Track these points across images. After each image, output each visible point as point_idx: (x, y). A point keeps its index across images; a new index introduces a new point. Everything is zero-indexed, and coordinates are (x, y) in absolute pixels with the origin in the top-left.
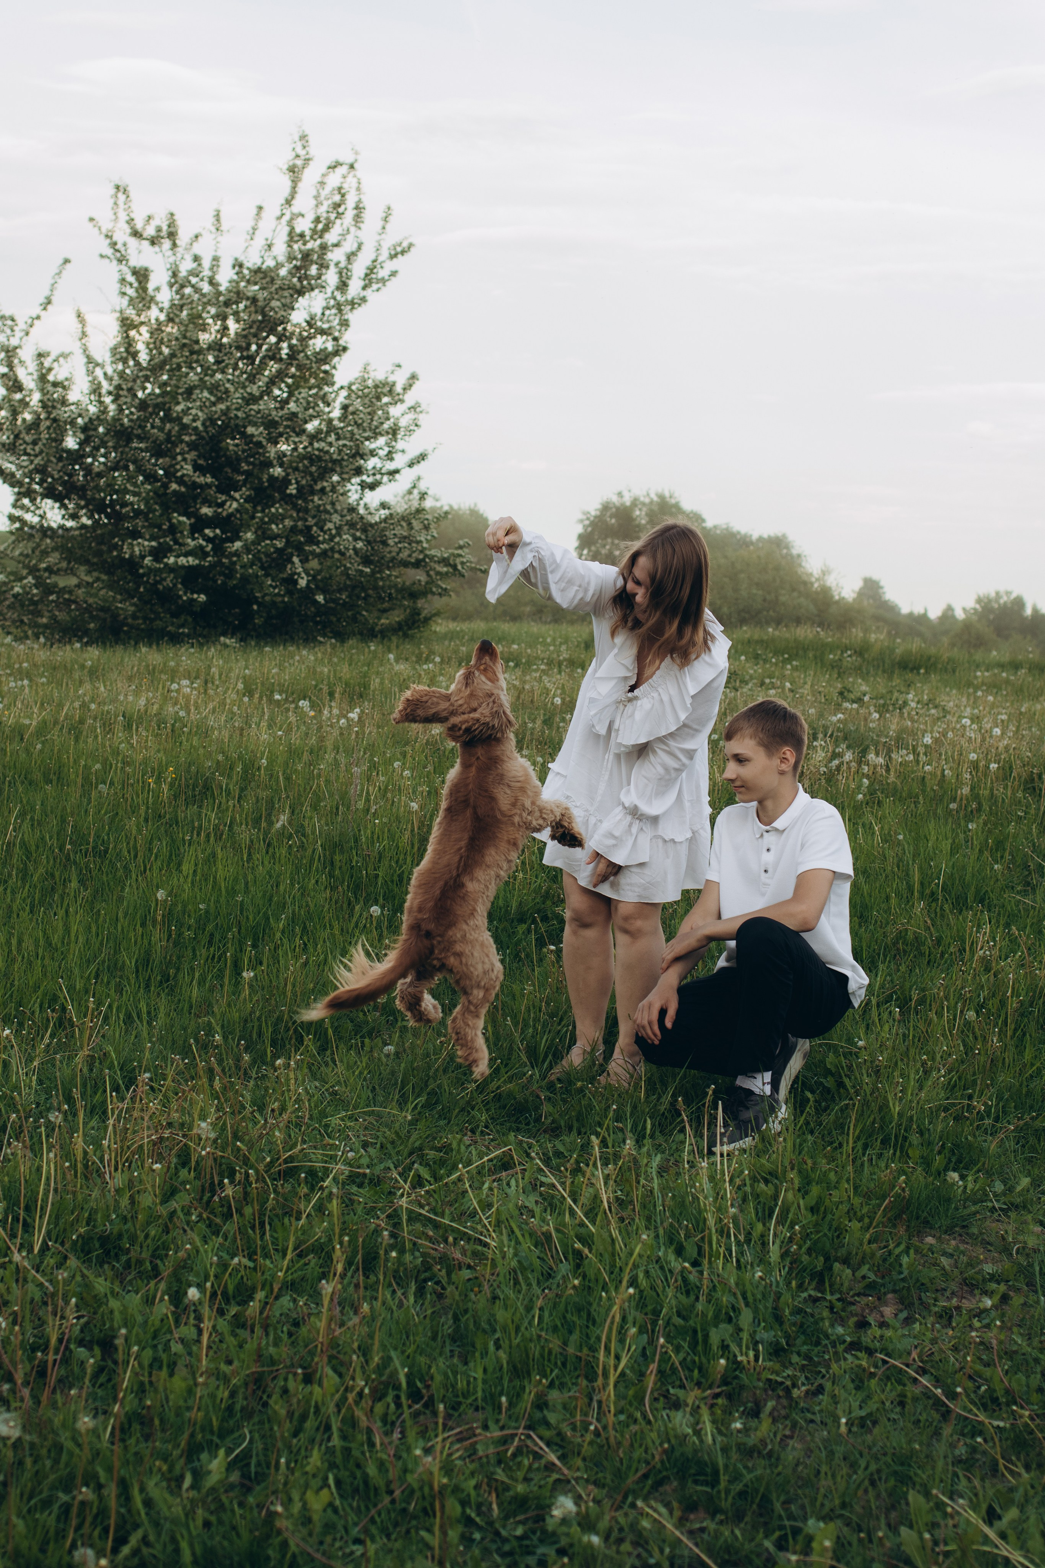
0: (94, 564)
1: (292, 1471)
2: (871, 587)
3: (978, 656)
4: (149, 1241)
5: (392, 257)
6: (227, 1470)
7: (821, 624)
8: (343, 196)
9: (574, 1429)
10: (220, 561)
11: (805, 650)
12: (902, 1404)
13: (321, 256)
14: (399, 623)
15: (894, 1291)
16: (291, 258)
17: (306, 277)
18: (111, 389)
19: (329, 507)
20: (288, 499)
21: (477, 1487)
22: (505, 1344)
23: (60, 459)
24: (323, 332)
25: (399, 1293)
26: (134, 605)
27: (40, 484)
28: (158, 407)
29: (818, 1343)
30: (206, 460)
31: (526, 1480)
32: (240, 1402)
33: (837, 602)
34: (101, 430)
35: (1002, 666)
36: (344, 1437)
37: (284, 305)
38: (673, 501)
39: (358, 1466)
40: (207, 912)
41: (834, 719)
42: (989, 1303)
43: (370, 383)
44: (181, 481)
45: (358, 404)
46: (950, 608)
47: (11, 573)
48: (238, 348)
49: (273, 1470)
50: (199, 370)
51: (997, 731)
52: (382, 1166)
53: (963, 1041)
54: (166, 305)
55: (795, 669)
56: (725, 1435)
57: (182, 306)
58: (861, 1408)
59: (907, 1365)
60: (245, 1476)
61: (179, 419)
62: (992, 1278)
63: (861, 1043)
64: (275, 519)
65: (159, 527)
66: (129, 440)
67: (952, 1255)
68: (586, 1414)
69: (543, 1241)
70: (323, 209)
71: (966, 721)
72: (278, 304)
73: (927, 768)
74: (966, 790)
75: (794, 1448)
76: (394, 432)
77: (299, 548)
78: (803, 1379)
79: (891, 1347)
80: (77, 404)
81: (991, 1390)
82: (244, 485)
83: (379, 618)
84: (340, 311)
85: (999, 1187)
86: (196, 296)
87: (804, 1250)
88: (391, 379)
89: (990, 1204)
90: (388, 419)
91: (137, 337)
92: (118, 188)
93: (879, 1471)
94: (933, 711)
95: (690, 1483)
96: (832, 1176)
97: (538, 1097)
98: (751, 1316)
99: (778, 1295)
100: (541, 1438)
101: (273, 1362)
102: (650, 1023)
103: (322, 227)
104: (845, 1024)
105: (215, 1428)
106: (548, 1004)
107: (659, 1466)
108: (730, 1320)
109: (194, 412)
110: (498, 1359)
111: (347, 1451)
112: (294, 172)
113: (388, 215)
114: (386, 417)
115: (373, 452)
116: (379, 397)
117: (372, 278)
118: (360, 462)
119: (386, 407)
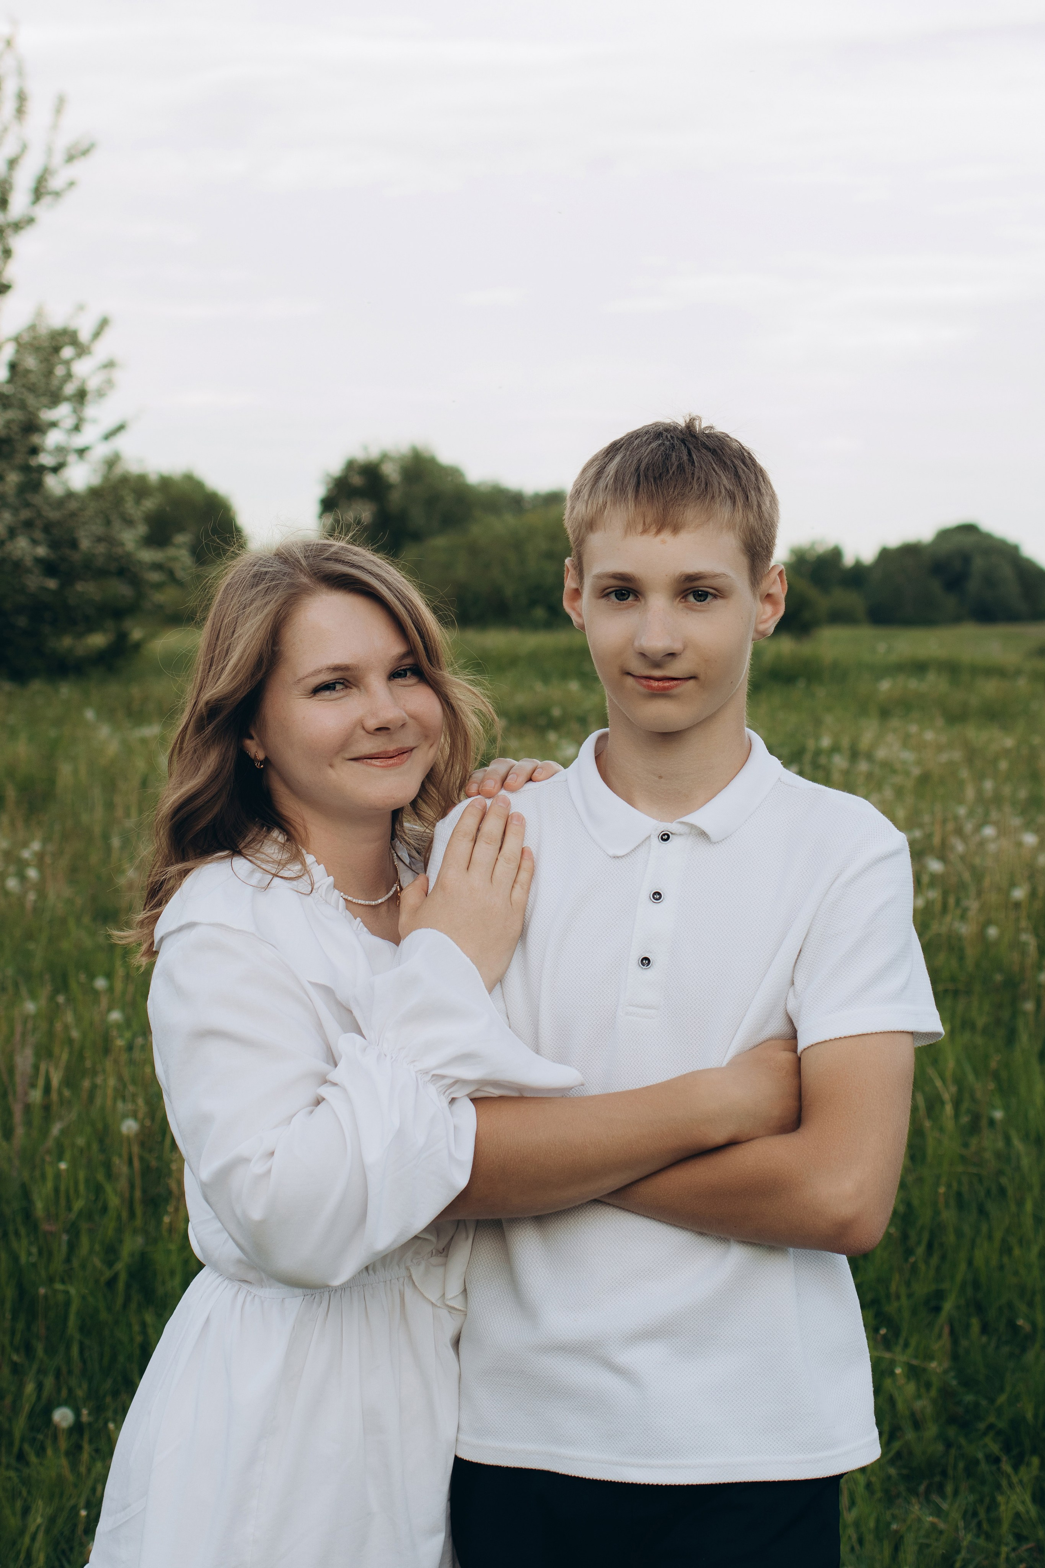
5: (70, 158)
43: (45, 332)
45: (30, 362)
76: (81, 396)
88: (73, 325)
90: (71, 378)
113: (60, 105)
114: (69, 376)
115: (54, 424)
116: (57, 350)
117: (43, 190)
118: (36, 439)
119: (67, 363)
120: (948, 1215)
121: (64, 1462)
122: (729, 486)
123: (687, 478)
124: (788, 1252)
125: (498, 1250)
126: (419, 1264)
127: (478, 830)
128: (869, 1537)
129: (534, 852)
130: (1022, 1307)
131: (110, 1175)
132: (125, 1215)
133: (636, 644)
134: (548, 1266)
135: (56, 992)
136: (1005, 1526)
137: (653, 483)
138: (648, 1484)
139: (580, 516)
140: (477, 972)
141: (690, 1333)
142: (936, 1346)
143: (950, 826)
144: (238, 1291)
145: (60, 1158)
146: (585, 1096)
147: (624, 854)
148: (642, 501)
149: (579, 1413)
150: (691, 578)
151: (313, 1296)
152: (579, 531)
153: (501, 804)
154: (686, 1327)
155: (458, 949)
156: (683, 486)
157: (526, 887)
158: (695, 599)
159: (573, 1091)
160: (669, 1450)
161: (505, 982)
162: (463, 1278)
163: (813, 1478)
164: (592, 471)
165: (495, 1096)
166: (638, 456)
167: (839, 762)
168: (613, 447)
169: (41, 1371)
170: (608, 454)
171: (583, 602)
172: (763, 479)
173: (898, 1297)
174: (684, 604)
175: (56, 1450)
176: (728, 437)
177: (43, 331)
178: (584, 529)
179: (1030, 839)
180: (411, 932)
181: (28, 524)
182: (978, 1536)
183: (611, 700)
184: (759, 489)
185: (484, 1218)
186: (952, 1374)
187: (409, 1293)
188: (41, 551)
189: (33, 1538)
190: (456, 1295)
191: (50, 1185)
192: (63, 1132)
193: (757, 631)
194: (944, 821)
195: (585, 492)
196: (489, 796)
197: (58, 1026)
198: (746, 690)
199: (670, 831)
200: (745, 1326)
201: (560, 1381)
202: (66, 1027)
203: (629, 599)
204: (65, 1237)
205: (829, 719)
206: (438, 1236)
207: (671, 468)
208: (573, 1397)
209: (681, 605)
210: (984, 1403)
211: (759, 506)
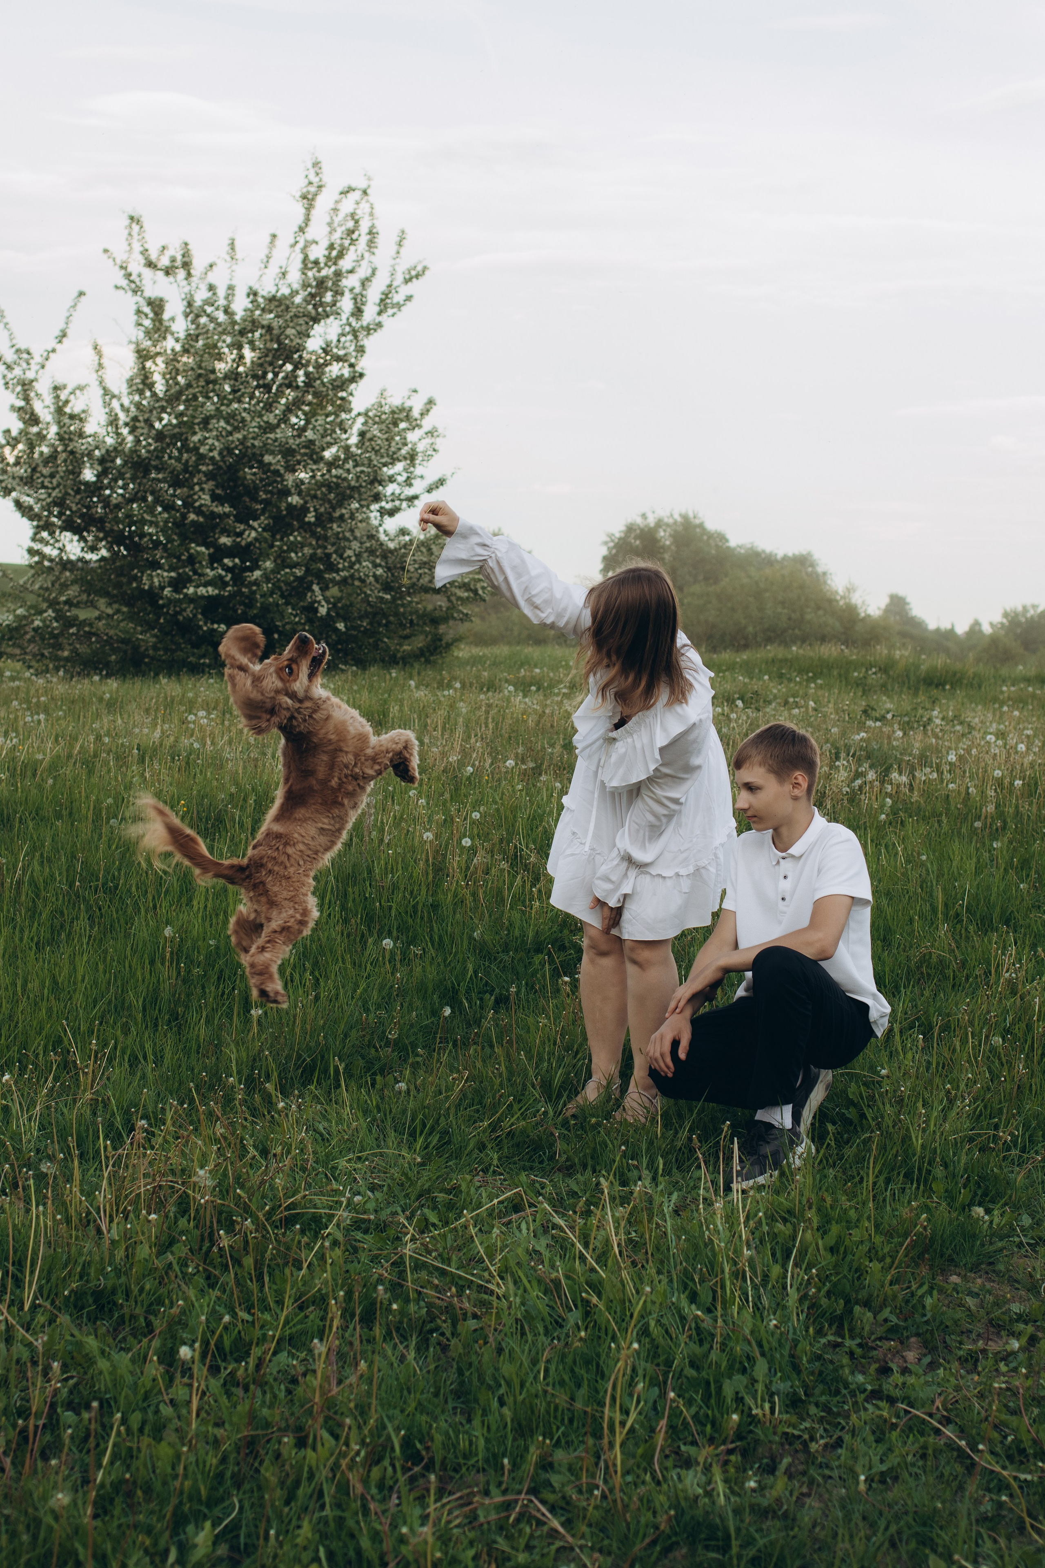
0: (114, 596)
1: (281, 1545)
2: (897, 604)
3: (1004, 671)
4: (144, 1295)
5: (407, 281)
6: (214, 1543)
7: (846, 643)
8: (357, 222)
9: (580, 1492)
10: (240, 590)
11: (830, 668)
12: (924, 1456)
13: (336, 283)
14: (421, 649)
15: (918, 1335)
16: (305, 285)
17: (322, 304)
18: (128, 420)
19: (348, 534)
20: (307, 527)
21: (475, 1558)
22: (510, 1400)
23: (78, 492)
24: (339, 359)
25: (401, 1347)
26: (155, 636)
27: (59, 516)
28: (175, 437)
29: (837, 1392)
30: (224, 488)
31: (529, 1548)
32: (231, 1468)
33: (863, 620)
34: (119, 461)
35: (1028, 680)
36: (338, 1506)
37: (299, 333)
38: (697, 522)
39: (352, 1536)
40: (217, 947)
41: (857, 737)
42: (1015, 1345)
43: (386, 409)
44: (199, 511)
45: (375, 431)
46: (977, 623)
47: (31, 607)
48: (255, 377)
49: (261, 1541)
50: (216, 399)
51: (1022, 747)
52: (388, 1211)
53: (989, 1068)
54: (182, 335)
55: (821, 687)
56: (739, 1495)
57: (197, 336)
58: (882, 1461)
59: (931, 1415)
60: (234, 1548)
61: (196, 449)
62: (1020, 1318)
63: (884, 1072)
64: (293, 547)
65: (178, 558)
66: (147, 472)
67: (978, 1295)
68: (593, 1476)
69: (552, 1288)
70: (337, 236)
71: (991, 738)
72: (293, 331)
73: (951, 786)
74: (991, 808)
75: (811, 1508)
76: (412, 457)
77: (319, 576)
78: (821, 1431)
79: (913, 1395)
80: (94, 435)
81: (1018, 1441)
82: (263, 513)
83: (401, 645)
84: (356, 337)
85: (1027, 1221)
86: (212, 326)
87: (823, 1293)
88: (408, 404)
89: (1017, 1239)
90: (405, 444)
91: (153, 368)
92: (132, 218)
93: (899, 1533)
94: (958, 728)
95: (700, 1550)
96: (852, 1213)
97: (552, 1134)
98: (766, 1366)
99: (796, 1343)
100: (543, 1502)
101: (268, 1425)
102: (662, 1055)
103: (336, 254)
104: (868, 1052)
105: (204, 1498)
106: (563, 1036)
107: (668, 1531)
108: (744, 1371)
109: (210, 441)
110: (502, 1416)
111: (340, 1521)
112: (308, 199)
113: (402, 239)
115: (391, 478)
116: (396, 423)
117: (387, 303)
118: (379, 488)
119: (404, 433)
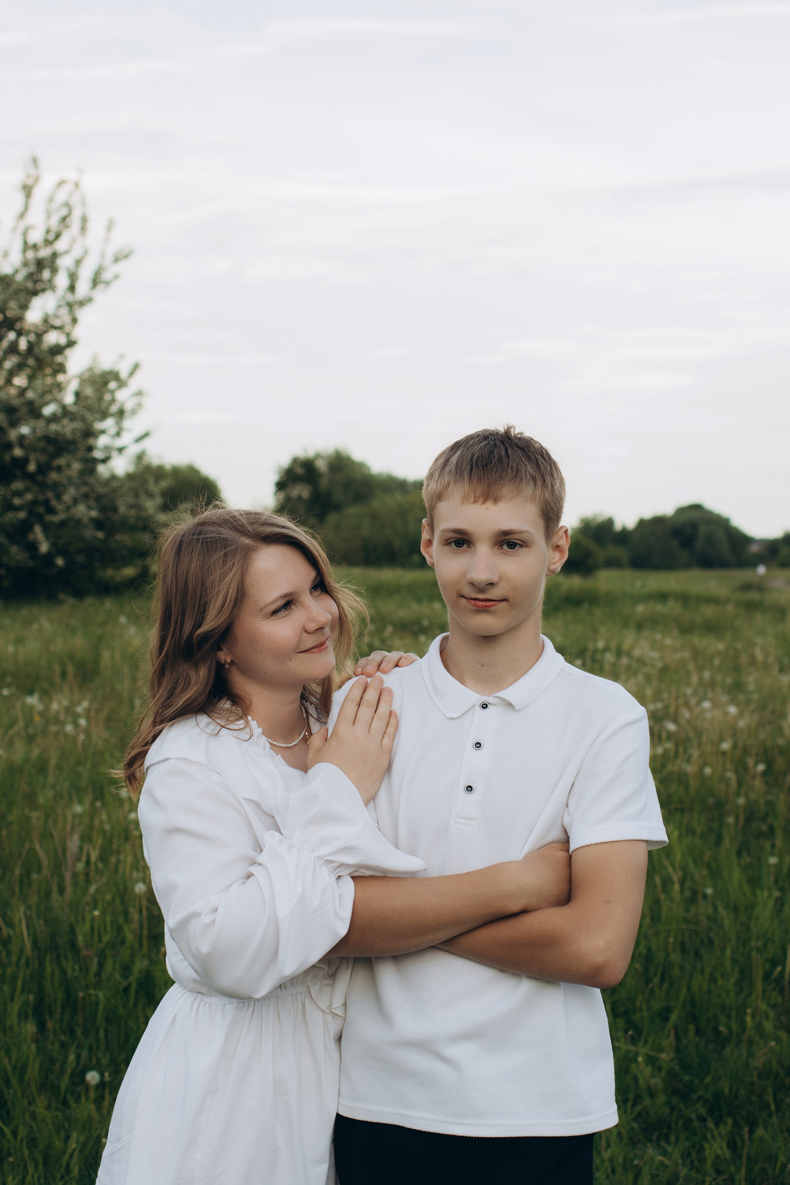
5: (116, 260)
8: (70, 210)
13: (53, 262)
16: (25, 264)
17: (40, 280)
20: (30, 477)
24: (56, 328)
37: (19, 306)
45: (89, 391)
64: (19, 494)
70: (52, 222)
72: (15, 304)
76: (121, 414)
77: (40, 519)
84: (70, 309)
88: (116, 367)
90: (114, 402)
103: (52, 237)
112: (28, 190)
113: (110, 225)
114: (113, 400)
115: (103, 432)
116: (106, 383)
117: (98, 281)
118: (91, 441)
119: (112, 392)
120: (675, 957)
121: (92, 1107)
122: (532, 473)
123: (504, 467)
124: (560, 984)
125: (368, 977)
126: (315, 984)
127: (362, 698)
128: (619, 1169)
129: (398, 714)
130: (723, 1019)
131: (127, 919)
132: (136, 946)
133: (468, 577)
134: (401, 989)
135: (95, 799)
136: (709, 1164)
137: (481, 469)
138: (464, 1136)
139: (433, 490)
140: (358, 792)
141: (493, 1036)
142: (666, 1043)
143: (681, 701)
144: (195, 999)
145: (95, 908)
146: (427, 877)
147: (455, 717)
148: (473, 482)
149: (419, 1088)
150: (505, 533)
151: (244, 1004)
152: (432, 501)
153: (378, 682)
154: (491, 1032)
155: (345, 777)
156: (501, 471)
157: (392, 737)
158: (509, 548)
159: (420, 874)
160: (478, 1114)
161: (377, 800)
162: (345, 994)
163: (574, 1135)
164: (441, 461)
165: (368, 875)
166: (472, 452)
167: (609, 657)
168: (456, 445)
169: (80, 1047)
170: (452, 450)
171: (434, 548)
172: (555, 468)
173: (641, 1010)
174: (500, 551)
175: (87, 1098)
176: (533, 440)
177: (98, 371)
178: (434, 500)
179: (733, 710)
180: (315, 764)
181: (86, 496)
182: (691, 1170)
183: (451, 614)
184: (552, 475)
185: (358, 956)
186: (676, 1062)
187: (308, 1003)
188: (94, 513)
189: (71, 1156)
190: (339, 1005)
191: (88, 925)
192: (97, 890)
193: (549, 570)
194: (677, 697)
195: (436, 475)
196: (369, 676)
197: (96, 822)
198: (541, 609)
199: (488, 702)
200: (531, 1032)
201: (407, 1066)
202: (101, 823)
203: (464, 546)
204: (96, 960)
205: (603, 630)
206: (329, 965)
207: (494, 460)
208: (415, 1077)
209: (498, 551)
210: (696, 1081)
211: (552, 486)
